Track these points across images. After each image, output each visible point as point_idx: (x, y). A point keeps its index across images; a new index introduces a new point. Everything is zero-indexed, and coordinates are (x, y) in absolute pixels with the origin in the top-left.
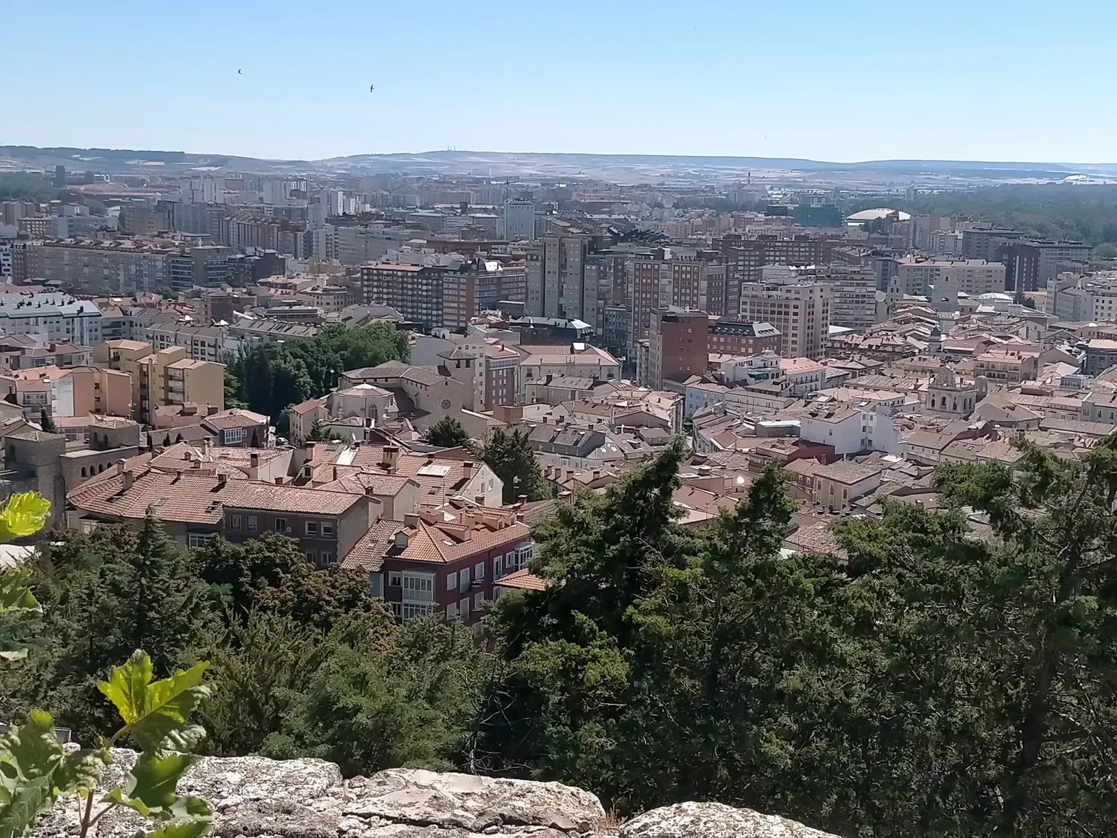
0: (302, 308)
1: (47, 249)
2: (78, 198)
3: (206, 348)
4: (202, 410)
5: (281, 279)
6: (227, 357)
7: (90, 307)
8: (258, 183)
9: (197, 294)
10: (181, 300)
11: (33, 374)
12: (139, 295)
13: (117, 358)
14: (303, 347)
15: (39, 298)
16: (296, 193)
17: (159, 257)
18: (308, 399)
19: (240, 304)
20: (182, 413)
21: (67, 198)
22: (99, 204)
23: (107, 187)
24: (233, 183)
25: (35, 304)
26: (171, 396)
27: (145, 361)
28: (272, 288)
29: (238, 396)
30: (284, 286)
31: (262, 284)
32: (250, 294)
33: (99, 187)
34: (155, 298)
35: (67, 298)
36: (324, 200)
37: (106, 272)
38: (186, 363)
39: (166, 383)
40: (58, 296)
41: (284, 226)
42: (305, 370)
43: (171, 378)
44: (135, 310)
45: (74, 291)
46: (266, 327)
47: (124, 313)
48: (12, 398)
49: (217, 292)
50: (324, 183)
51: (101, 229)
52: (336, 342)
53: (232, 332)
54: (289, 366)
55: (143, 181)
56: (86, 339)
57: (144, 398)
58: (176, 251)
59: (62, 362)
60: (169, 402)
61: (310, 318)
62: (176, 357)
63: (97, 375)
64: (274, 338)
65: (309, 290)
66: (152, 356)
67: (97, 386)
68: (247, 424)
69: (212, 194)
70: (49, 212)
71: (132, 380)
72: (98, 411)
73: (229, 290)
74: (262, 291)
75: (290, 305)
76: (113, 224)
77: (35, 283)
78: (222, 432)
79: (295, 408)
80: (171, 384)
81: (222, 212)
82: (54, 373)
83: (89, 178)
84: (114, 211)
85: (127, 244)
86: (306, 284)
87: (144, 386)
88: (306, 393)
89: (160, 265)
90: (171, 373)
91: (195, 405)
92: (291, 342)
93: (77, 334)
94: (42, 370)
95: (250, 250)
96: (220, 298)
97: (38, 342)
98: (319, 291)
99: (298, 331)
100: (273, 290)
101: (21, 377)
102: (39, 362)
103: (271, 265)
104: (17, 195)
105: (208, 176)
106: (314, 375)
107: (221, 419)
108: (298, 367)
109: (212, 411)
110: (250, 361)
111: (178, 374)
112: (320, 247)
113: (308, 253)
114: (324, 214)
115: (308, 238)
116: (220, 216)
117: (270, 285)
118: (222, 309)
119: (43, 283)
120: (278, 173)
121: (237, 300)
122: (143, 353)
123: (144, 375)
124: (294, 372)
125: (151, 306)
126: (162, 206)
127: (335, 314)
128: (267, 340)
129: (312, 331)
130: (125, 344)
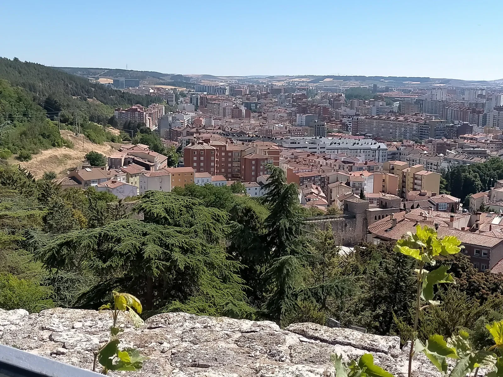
0: (479, 149)
1: (367, 120)
2: (382, 98)
3: (433, 166)
4: (429, 194)
5: (470, 136)
6: (443, 171)
7: (383, 146)
8: (463, 91)
9: (431, 142)
10: (423, 144)
11: (357, 174)
12: (404, 141)
13: (393, 169)
14: (479, 168)
15: (362, 141)
16: (480, 96)
17: (415, 124)
18: (479, 192)
19: (450, 147)
20: (420, 195)
21: (377, 98)
22: (390, 101)
23: (394, 94)
24: (451, 91)
25: (360, 144)
26: (415, 187)
27: (405, 170)
28: (466, 140)
29: (446, 188)
30: (471, 139)
31: (461, 138)
32: (455, 142)
33: (391, 93)
34: (412, 142)
35: (374, 141)
36: (494, 100)
37: (391, 131)
38: (423, 172)
39: (414, 181)
40: (370, 141)
41: (474, 111)
42: (479, 179)
43: (416, 179)
44: (402, 148)
45: (377, 139)
46: (461, 157)
47: (398, 149)
48: (348, 184)
49: (440, 141)
50: (495, 91)
51: (390, 112)
52: (495, 166)
53: (445, 159)
54: (471, 176)
55: (410, 91)
56: (380, 160)
57: (403, 187)
58: (423, 122)
59: (370, 169)
60: (414, 189)
61: (483, 154)
62: (419, 169)
63: (384, 176)
64: (465, 162)
65: (483, 141)
66: (409, 169)
67: (384, 181)
68: (450, 202)
69: (441, 96)
70: (369, 104)
71: (399, 178)
72: (383, 192)
73: (445, 140)
74: (461, 141)
75: (473, 148)
76: (396, 110)
77: (361, 135)
78: (438, 204)
79: (473, 196)
80: (416, 181)
81: (445, 105)
82: (366, 174)
83: (387, 90)
84: (397, 104)
85: (401, 118)
86: (482, 138)
87: (404, 182)
88: (478, 189)
89: (415, 128)
90: (416, 176)
91: (426, 191)
92: (473, 165)
93: (377, 157)
94: (361, 172)
95: (456, 122)
96: (441, 144)
97: (361, 160)
98: (488, 142)
99: (477, 160)
100: (466, 141)
101: (352, 175)
102: (360, 169)
103: (465, 129)
104: (356, 97)
105: (440, 88)
106: (483, 181)
107: (437, 199)
108: (476, 177)
109: (434, 195)
110: (453, 173)
111: (419, 177)
112: (490, 121)
113: (484, 124)
114: (493, 105)
115: (485, 117)
116: (444, 106)
117: (465, 138)
118: (441, 148)
119: (364, 135)
120: (473, 86)
121: (449, 145)
122: (404, 167)
123: (405, 177)
124: (473, 179)
125: (410, 146)
126: (418, 102)
127: (495, 153)
128: (461, 163)
129: (483, 160)
130: (397, 163)
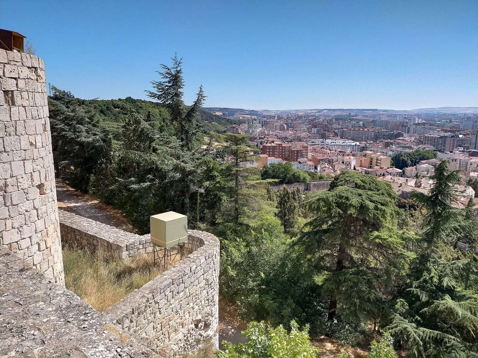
0: (408, 145)
1: (348, 131)
2: (354, 120)
3: (384, 154)
4: (385, 167)
5: (402, 138)
6: (390, 156)
7: (358, 143)
8: (395, 116)
9: (382, 141)
10: (378, 142)
11: (348, 158)
12: (368, 141)
13: (366, 155)
14: (409, 154)
15: (347, 141)
16: (405, 118)
17: (373, 133)
18: (410, 167)
19: (392, 144)
20: (380, 168)
21: (351, 120)
22: (358, 121)
24: (389, 116)
25: (346, 143)
26: (377, 164)
27: (372, 156)
28: (400, 140)
29: (392, 165)
30: (403, 140)
31: (398, 139)
32: (395, 141)
33: (358, 117)
34: (372, 142)
35: (353, 141)
36: (413, 120)
37: (360, 136)
38: (382, 157)
39: (377, 161)
40: (351, 141)
41: (403, 126)
42: (410, 160)
43: (378, 160)
44: (368, 144)
46: (400, 149)
47: (365, 145)
48: (343, 162)
49: (386, 141)
50: (412, 115)
51: (359, 126)
52: (418, 153)
53: (391, 150)
54: (405, 159)
55: (368, 116)
57: (371, 164)
58: (377, 131)
59: (353, 155)
60: (377, 165)
61: (410, 148)
62: (380, 155)
63: (361, 159)
64: (401, 152)
65: (409, 141)
66: (374, 155)
67: (361, 161)
68: (397, 172)
69: (384, 118)
70: (347, 123)
71: (369, 160)
72: (361, 166)
73: (389, 140)
74: (398, 141)
75: (405, 144)
76: (362, 125)
77: (345, 138)
78: (391, 173)
79: (407, 168)
80: (378, 161)
81: (387, 123)
82: (352, 157)
83: (356, 115)
84: (361, 123)
85: (366, 130)
86: (409, 139)
87: (371, 162)
88: (409, 165)
89: (373, 134)
90: (378, 159)
91: (384, 166)
92: (405, 153)
93: (355, 149)
94: (349, 157)
95: (395, 131)
96: (387, 142)
97: (348, 151)
98: (412, 141)
99: (407, 150)
100: (400, 141)
101: (345, 158)
102: (348, 155)
103: (399, 135)
104: (340, 119)
105: (383, 114)
106: (412, 161)
107: (390, 170)
108: (408, 159)
109: (388, 168)
110: (396, 157)
111: (380, 159)
112: (412, 131)
113: (408, 132)
114: (412, 123)
115: (409, 128)
116: (387, 124)
117: (399, 139)
118: (387, 145)
119: (347, 138)
120: (400, 113)
121: (391, 143)
122: (372, 154)
123: (372, 159)
124: (407, 160)
125: (371, 143)
126: (373, 121)
127: (416, 147)
128: (399, 152)
129: (411, 151)
130: (367, 152)
